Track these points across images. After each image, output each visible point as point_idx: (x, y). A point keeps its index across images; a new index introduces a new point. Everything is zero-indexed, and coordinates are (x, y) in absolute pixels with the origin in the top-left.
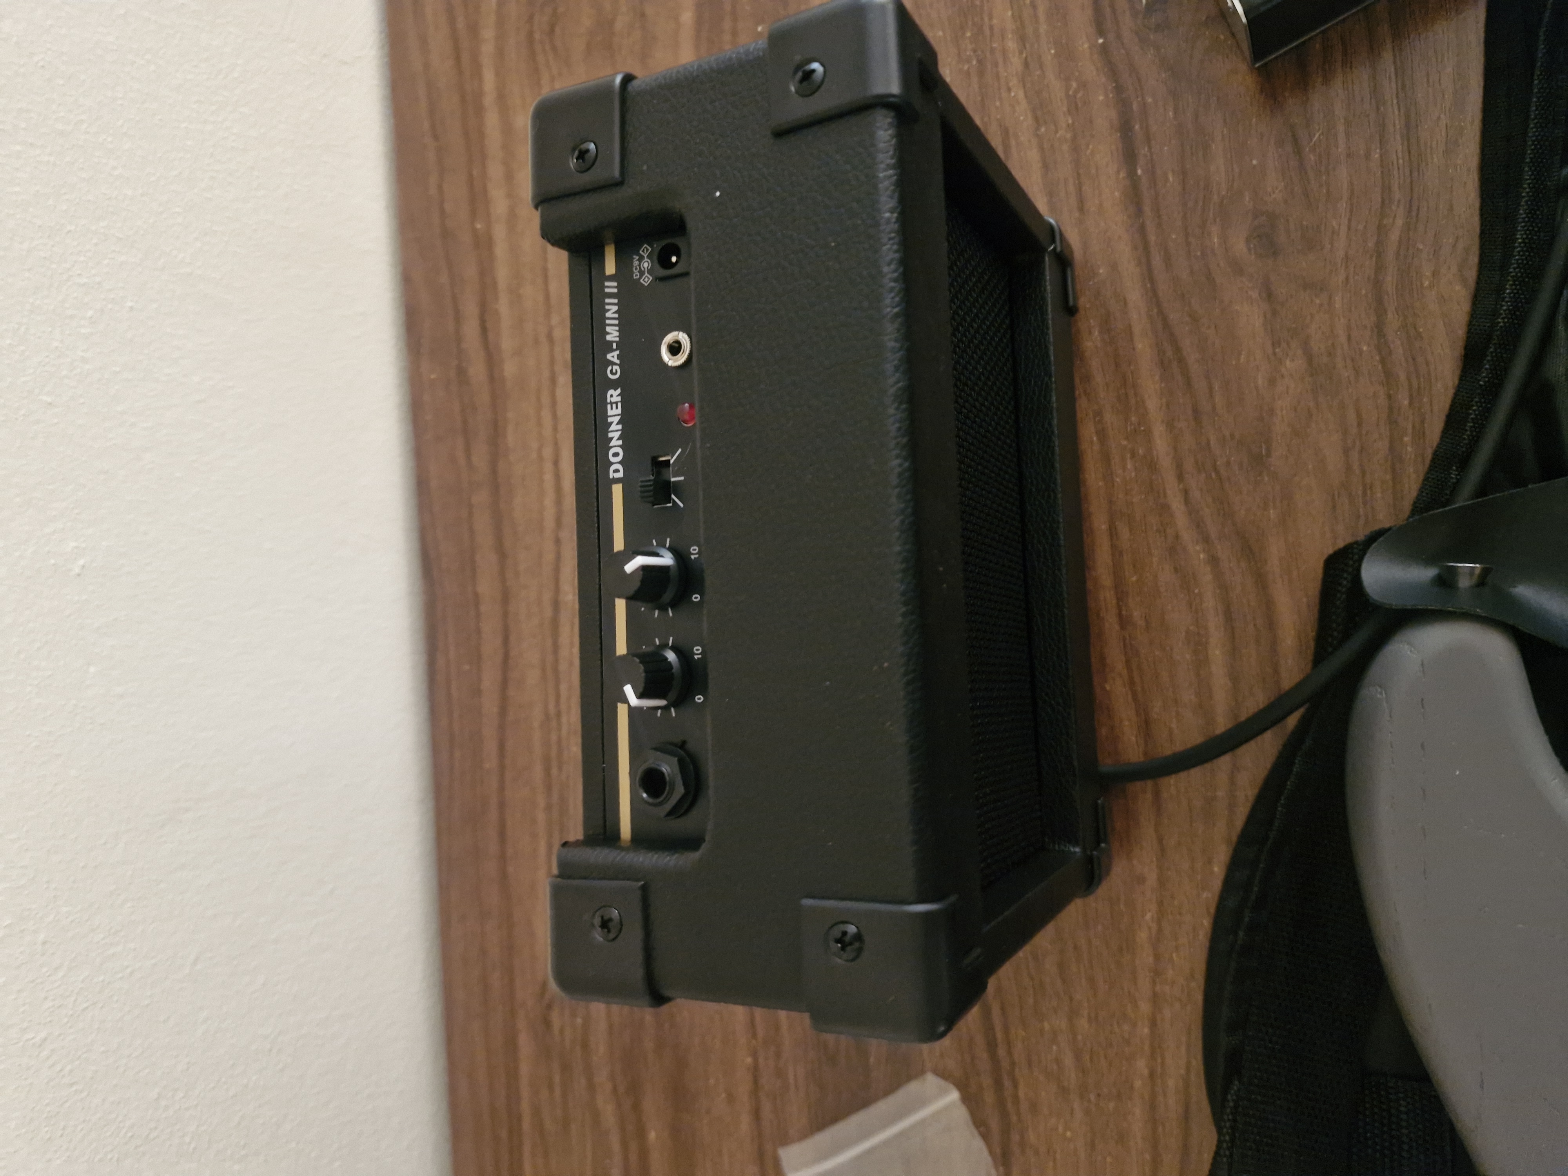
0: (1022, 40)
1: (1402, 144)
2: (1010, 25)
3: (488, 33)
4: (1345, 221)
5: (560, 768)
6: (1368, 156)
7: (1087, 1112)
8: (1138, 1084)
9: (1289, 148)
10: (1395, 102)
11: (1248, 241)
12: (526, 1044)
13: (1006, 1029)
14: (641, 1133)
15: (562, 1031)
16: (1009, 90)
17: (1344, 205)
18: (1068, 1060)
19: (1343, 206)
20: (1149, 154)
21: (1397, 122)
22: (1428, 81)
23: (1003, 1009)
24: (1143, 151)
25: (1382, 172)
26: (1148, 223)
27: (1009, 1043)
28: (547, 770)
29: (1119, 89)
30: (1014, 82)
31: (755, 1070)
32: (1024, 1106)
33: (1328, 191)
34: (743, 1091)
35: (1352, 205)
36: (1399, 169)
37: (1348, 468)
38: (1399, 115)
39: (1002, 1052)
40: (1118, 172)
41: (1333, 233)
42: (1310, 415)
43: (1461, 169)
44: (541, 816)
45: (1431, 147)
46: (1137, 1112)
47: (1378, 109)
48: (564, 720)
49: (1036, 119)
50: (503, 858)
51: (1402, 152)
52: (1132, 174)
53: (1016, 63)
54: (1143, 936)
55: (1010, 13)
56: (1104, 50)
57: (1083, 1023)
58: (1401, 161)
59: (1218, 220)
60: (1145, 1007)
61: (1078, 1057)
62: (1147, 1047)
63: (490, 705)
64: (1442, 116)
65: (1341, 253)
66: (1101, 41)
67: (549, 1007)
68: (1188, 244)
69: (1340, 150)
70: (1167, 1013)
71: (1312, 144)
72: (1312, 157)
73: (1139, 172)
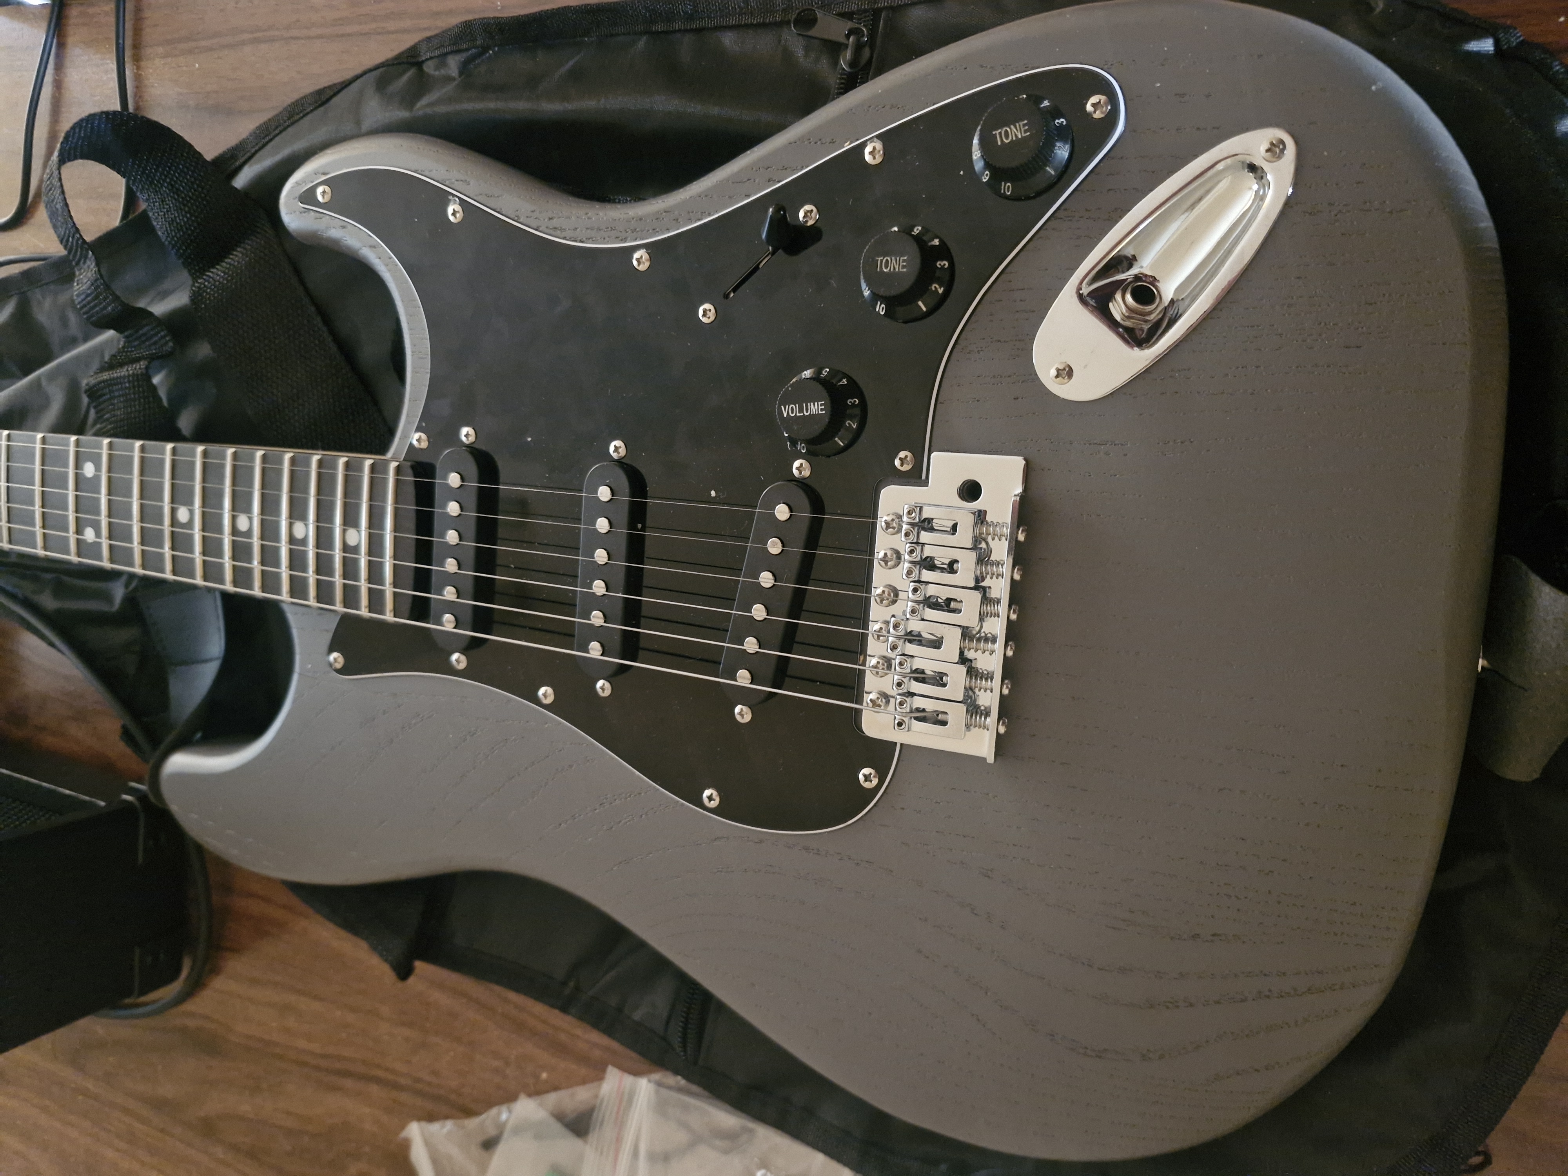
13: (386, 1069)
18: (407, 1033)
23: (375, 1066)
27: (396, 1073)
32: (435, 1080)
39: (402, 1081)
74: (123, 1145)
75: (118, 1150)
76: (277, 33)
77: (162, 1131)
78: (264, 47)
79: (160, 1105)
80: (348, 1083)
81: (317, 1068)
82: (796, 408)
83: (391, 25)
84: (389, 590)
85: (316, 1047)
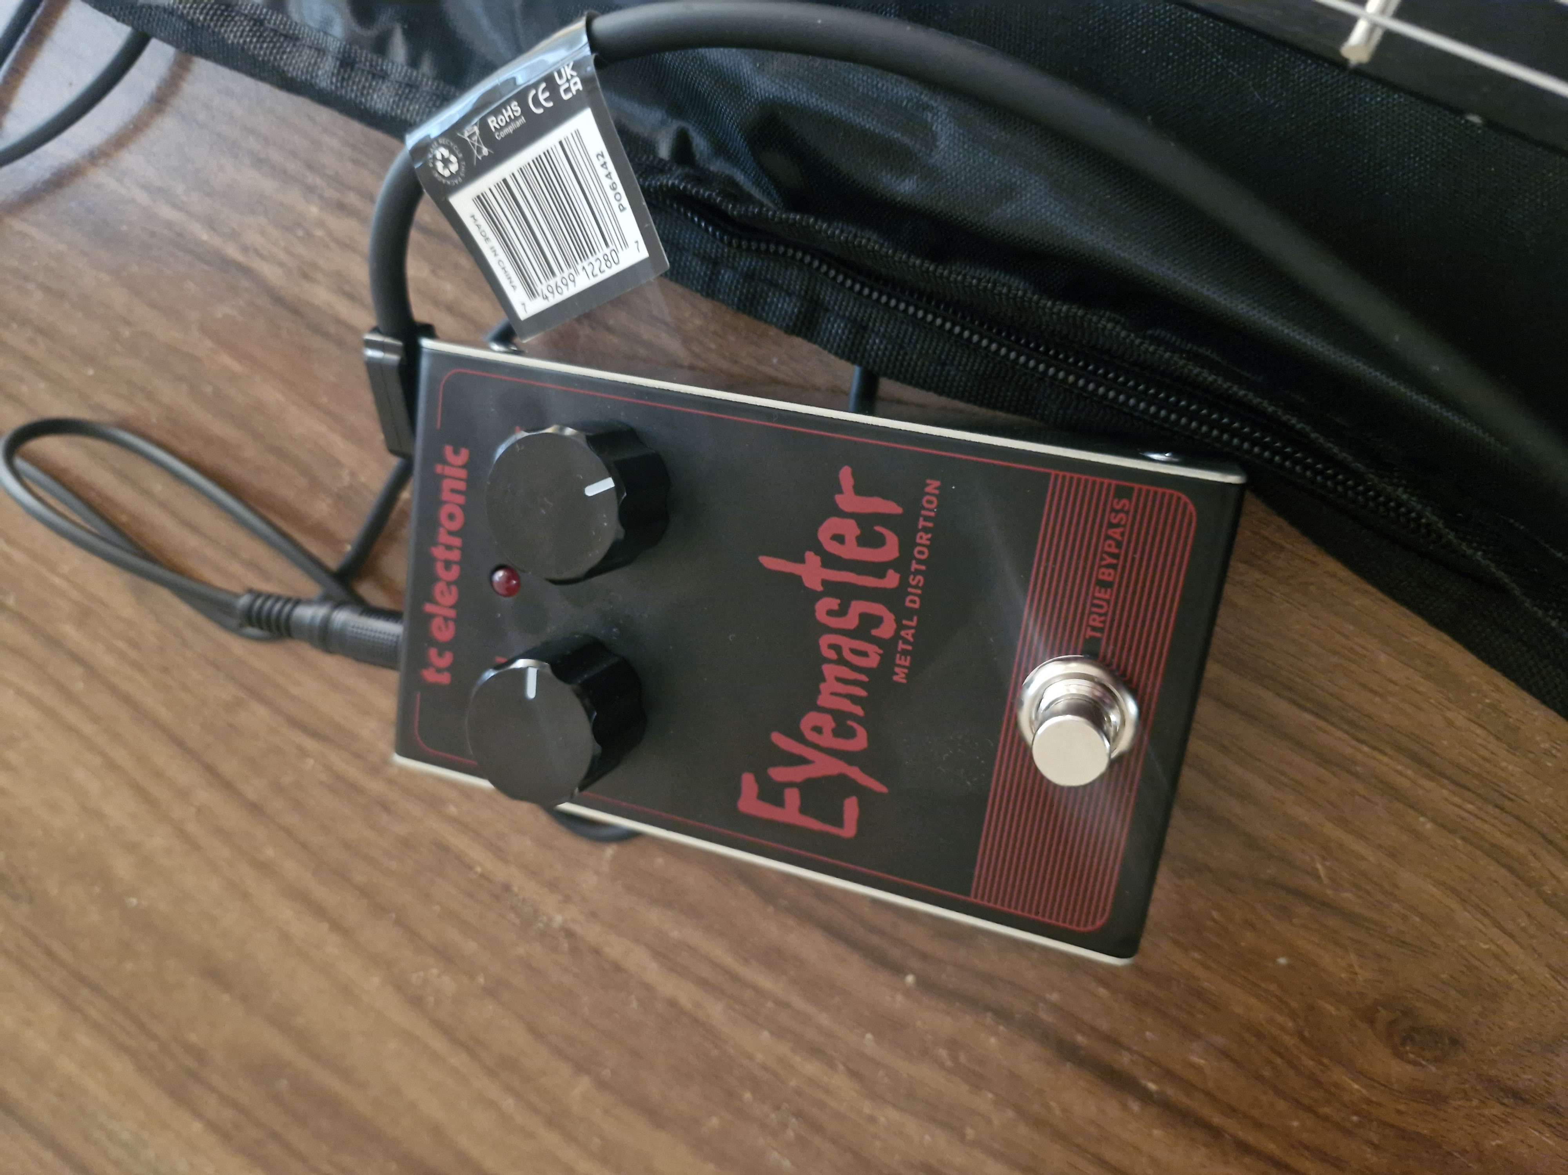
0: (816, 1052)
1: (1443, 786)
2: (783, 1049)
4: (1494, 932)
6: (1418, 836)
9: (1303, 910)
10: (1366, 749)
11: (1398, 1055)
16: (872, 1119)
17: (1466, 914)
19: (1464, 917)
20: (1136, 1057)
21: (1400, 768)
22: (1375, 693)
24: (1125, 1060)
25: (1463, 838)
26: (1241, 1134)
29: (1003, 1015)
30: (867, 1108)
33: (1422, 916)
35: (1477, 907)
36: (1478, 817)
38: (1390, 757)
40: (1125, 1107)
41: (1496, 957)
43: (1558, 750)
45: (1485, 759)
47: (1357, 775)
49: (945, 1125)
51: (1454, 793)
52: (1145, 1097)
53: (840, 1081)
55: (766, 1034)
56: (926, 985)
58: (1470, 807)
59: (1325, 1061)
64: (1450, 715)
65: (1544, 973)
66: (910, 979)
68: (1326, 1118)
69: (1371, 859)
71: (1326, 881)
72: (1347, 895)
73: (1152, 1086)
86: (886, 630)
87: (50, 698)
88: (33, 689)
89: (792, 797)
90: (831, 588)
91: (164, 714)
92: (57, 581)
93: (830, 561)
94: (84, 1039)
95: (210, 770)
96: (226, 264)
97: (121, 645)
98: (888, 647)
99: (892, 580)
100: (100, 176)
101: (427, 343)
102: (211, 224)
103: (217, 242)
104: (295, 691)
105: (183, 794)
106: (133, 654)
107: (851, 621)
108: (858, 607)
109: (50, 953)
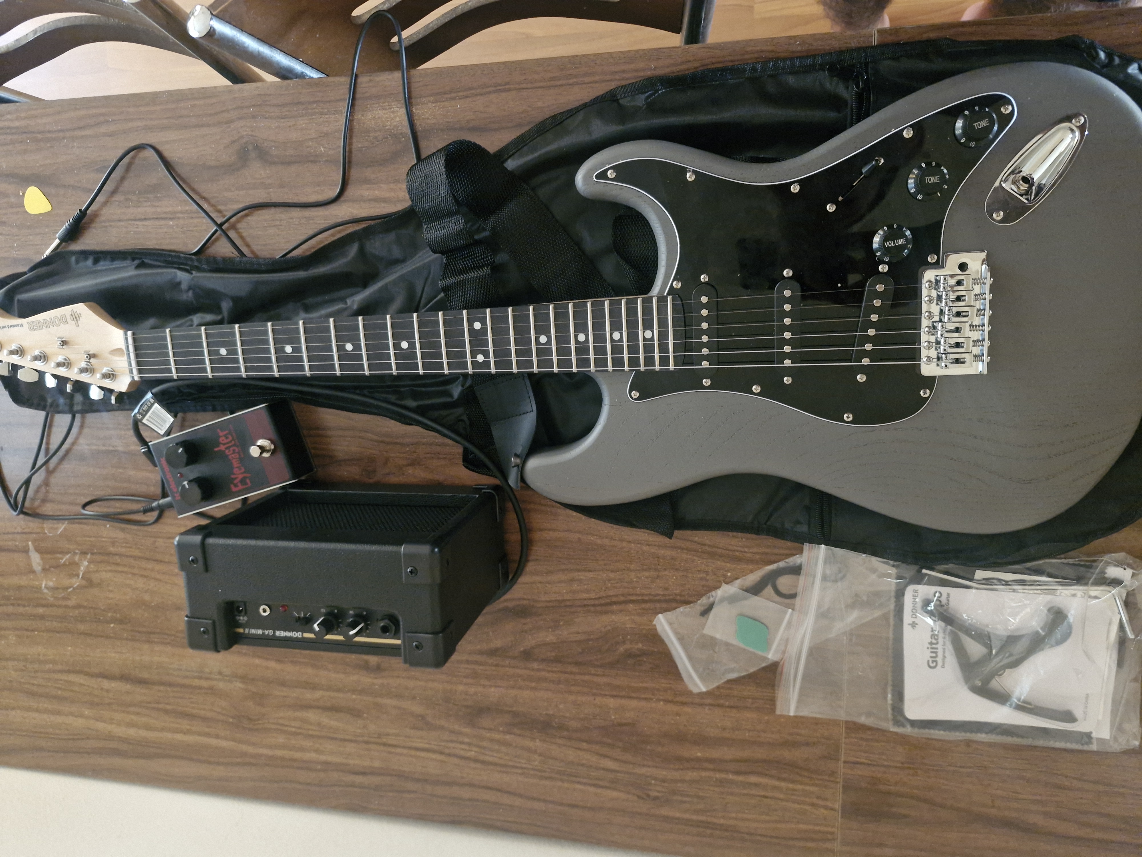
3: (244, 748)
5: (545, 772)
7: (665, 570)
8: (653, 550)
12: (665, 811)
13: (637, 595)
14: (699, 760)
15: (658, 792)
18: (647, 574)
23: (630, 595)
27: (643, 595)
28: (546, 778)
31: (666, 701)
32: (666, 593)
34: (675, 708)
37: (445, 458)
39: (646, 598)
42: (427, 467)
44: (566, 785)
46: (662, 552)
48: (524, 766)
50: (584, 808)
54: (599, 541)
57: (632, 567)
60: (625, 544)
61: (646, 570)
62: (639, 545)
63: (518, 802)
67: (648, 796)
70: (626, 537)
74: (470, 681)
75: (465, 684)
76: (512, 86)
77: (497, 665)
78: (504, 95)
79: (493, 653)
80: (615, 607)
81: (594, 605)
82: (892, 243)
83: (587, 79)
84: (671, 355)
85: (593, 595)
86: (237, 450)
87: (114, 568)
88: (109, 568)
89: (239, 484)
90: (227, 448)
91: (140, 554)
92: (104, 539)
93: (224, 444)
94: (157, 648)
95: (156, 560)
96: (111, 452)
97: (124, 545)
98: (239, 453)
99: (233, 442)
100: (76, 447)
101: (150, 444)
102: (104, 445)
103: (107, 448)
104: (164, 531)
105: (152, 570)
106: (128, 545)
107: (231, 452)
108: (231, 449)
109: (139, 632)
